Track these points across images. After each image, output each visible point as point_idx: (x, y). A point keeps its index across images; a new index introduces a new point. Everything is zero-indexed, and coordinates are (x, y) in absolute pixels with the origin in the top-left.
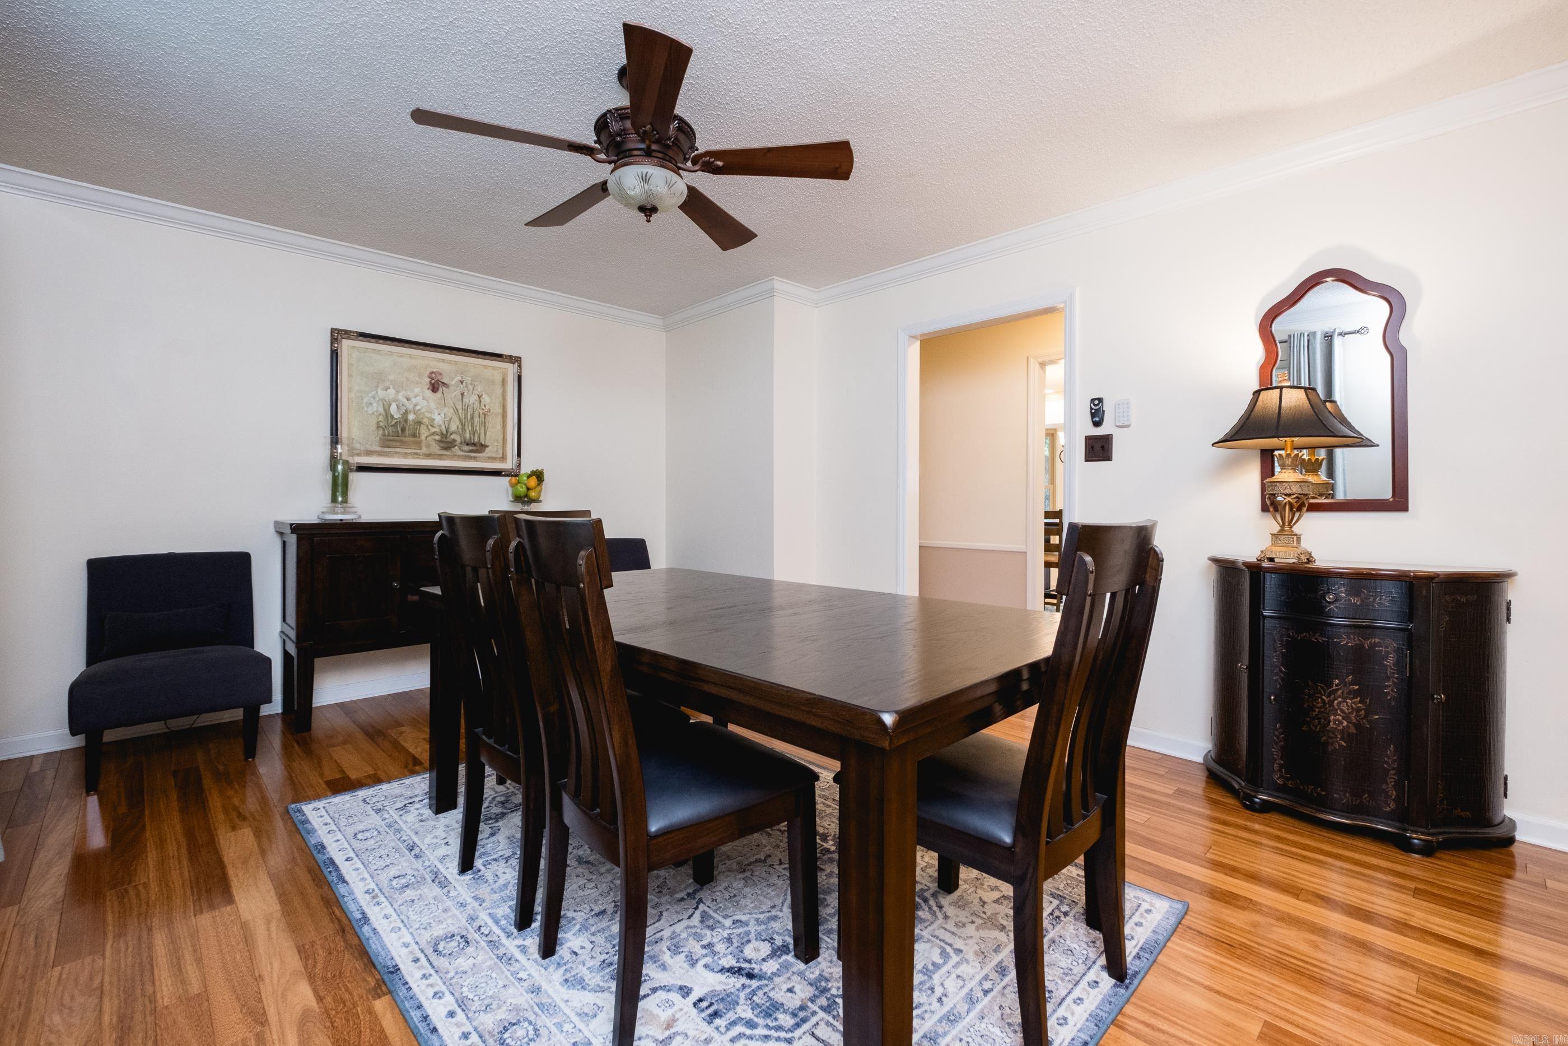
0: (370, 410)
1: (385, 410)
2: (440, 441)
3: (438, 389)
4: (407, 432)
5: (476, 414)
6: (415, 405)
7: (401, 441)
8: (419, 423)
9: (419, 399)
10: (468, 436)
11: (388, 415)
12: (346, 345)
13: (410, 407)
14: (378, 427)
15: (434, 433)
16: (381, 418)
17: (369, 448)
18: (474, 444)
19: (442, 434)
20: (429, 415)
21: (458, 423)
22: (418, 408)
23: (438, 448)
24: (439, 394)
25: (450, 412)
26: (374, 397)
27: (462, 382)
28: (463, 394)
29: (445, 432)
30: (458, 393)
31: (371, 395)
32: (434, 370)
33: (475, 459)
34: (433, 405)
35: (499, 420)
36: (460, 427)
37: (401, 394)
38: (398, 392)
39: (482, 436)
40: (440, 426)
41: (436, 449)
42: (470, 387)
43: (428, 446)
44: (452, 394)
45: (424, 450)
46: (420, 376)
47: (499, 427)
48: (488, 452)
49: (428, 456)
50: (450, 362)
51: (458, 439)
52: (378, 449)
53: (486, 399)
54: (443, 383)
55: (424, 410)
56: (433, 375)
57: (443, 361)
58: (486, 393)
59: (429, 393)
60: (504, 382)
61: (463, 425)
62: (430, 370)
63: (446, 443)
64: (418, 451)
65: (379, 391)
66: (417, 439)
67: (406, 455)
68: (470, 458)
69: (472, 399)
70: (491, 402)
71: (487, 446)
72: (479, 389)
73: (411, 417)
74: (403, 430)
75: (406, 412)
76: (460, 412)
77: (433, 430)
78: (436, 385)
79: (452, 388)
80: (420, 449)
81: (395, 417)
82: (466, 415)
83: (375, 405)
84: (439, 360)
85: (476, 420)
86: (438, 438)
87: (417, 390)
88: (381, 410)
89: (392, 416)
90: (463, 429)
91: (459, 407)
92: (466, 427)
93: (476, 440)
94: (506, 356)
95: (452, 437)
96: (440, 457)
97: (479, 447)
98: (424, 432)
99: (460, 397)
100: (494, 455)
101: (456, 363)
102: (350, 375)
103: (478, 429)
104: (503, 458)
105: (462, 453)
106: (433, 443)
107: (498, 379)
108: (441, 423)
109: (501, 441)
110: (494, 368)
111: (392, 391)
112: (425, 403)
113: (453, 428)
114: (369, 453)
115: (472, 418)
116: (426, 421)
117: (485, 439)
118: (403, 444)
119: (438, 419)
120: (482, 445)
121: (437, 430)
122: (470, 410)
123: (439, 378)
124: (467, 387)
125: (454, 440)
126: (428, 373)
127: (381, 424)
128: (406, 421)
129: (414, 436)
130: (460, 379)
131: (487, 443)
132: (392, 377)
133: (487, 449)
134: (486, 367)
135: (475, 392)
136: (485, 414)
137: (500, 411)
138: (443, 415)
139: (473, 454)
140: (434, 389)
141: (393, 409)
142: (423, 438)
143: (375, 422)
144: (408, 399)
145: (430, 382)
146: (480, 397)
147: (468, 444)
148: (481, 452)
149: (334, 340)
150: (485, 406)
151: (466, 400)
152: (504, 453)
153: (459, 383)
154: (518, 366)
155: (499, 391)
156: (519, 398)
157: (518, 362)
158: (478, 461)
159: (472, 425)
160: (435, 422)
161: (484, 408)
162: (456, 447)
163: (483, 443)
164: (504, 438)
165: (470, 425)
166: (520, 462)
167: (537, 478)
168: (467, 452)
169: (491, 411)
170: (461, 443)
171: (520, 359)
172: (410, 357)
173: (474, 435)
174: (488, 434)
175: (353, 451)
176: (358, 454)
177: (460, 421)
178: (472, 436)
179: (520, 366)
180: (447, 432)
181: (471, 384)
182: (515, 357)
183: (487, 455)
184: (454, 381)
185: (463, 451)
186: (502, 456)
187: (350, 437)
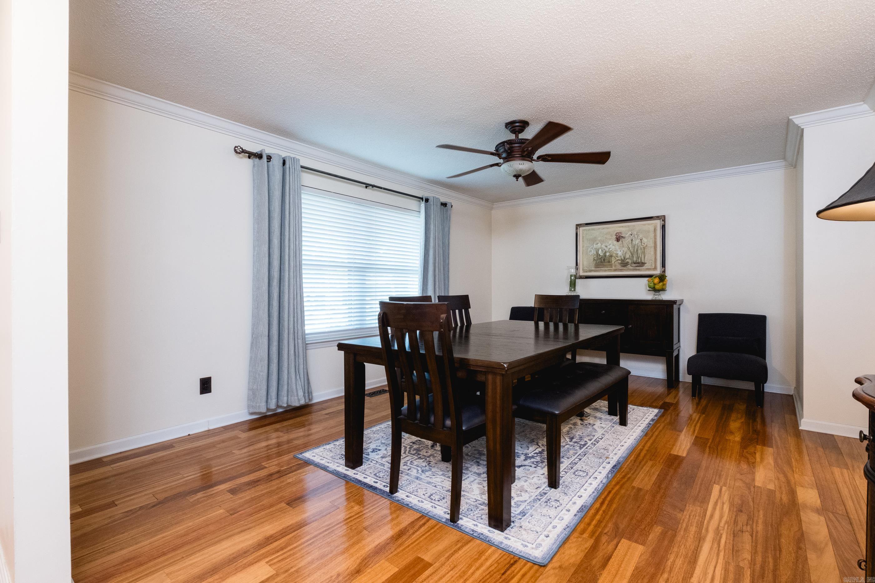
0: (591, 254)
1: (597, 252)
2: (621, 263)
3: (620, 240)
4: (606, 261)
5: (639, 248)
6: (609, 249)
7: (603, 265)
8: (611, 256)
9: (611, 246)
10: (635, 259)
11: (598, 254)
12: (581, 229)
13: (607, 250)
14: (594, 260)
15: (618, 260)
16: (595, 256)
17: (591, 269)
18: (638, 263)
19: (622, 259)
20: (615, 252)
21: (630, 254)
22: (610, 250)
23: (620, 266)
24: (620, 242)
25: (625, 249)
26: (592, 248)
27: (631, 235)
28: (632, 240)
29: (623, 259)
30: (630, 240)
32: (618, 232)
33: (639, 270)
34: (617, 247)
35: (653, 249)
36: (631, 255)
37: (603, 245)
38: (602, 244)
39: (643, 259)
40: (621, 256)
41: (619, 267)
42: (636, 236)
43: (615, 266)
44: (627, 241)
45: (614, 268)
46: (611, 236)
47: (652, 253)
48: (646, 266)
49: (615, 270)
50: (626, 227)
51: (630, 261)
52: (593, 269)
53: (645, 240)
54: (622, 237)
55: (613, 250)
56: (618, 234)
57: (622, 227)
58: (645, 237)
59: (615, 242)
60: (655, 230)
61: (632, 255)
62: (616, 232)
63: (624, 264)
64: (611, 269)
65: (594, 245)
66: (610, 263)
67: (605, 271)
68: (636, 270)
69: (637, 242)
70: (648, 241)
71: (646, 263)
72: (641, 236)
73: (608, 254)
74: (604, 260)
75: (606, 252)
76: (631, 248)
77: (617, 258)
78: (619, 238)
79: (626, 239)
80: (612, 267)
81: (601, 255)
82: (634, 250)
83: (593, 251)
84: (620, 227)
85: (639, 251)
86: (620, 262)
87: (610, 242)
88: (595, 253)
89: (600, 255)
90: (633, 256)
91: (630, 246)
92: (634, 255)
93: (639, 261)
94: (655, 217)
95: (627, 261)
96: (621, 270)
97: (642, 264)
98: (613, 260)
99: (631, 242)
100: (649, 267)
101: (629, 226)
102: (583, 241)
103: (640, 256)
104: (655, 268)
105: (632, 268)
106: (618, 264)
107: (652, 229)
108: (621, 255)
109: (654, 260)
110: (648, 224)
111: (599, 244)
112: (614, 247)
113: (627, 256)
114: (590, 271)
115: (637, 250)
116: (614, 255)
117: (644, 260)
118: (604, 266)
119: (620, 253)
120: (643, 263)
121: (619, 258)
122: (636, 247)
123: (620, 235)
124: (634, 236)
125: (628, 262)
126: (615, 234)
127: (595, 259)
128: (605, 256)
129: (609, 262)
130: (631, 233)
131: (645, 262)
132: (599, 239)
134: (644, 225)
135: (638, 238)
136: (644, 248)
137: (653, 245)
138: (622, 251)
139: (637, 268)
140: (618, 240)
141: (600, 252)
142: (613, 262)
143: (593, 258)
144: (606, 247)
145: (616, 238)
146: (641, 240)
147: (635, 263)
148: (642, 267)
149: (577, 228)
150: (644, 244)
151: (634, 242)
152: (655, 266)
153: (630, 235)
154: (663, 220)
155: (652, 235)
156: (664, 236)
157: (663, 218)
158: (640, 271)
159: (637, 254)
160: (619, 255)
161: (643, 245)
162: (629, 265)
163: (643, 262)
164: (655, 258)
165: (636, 254)
166: (665, 270)
167: (659, 278)
168: (634, 267)
169: (648, 246)
170: (631, 263)
171: (664, 216)
172: (607, 228)
173: (638, 258)
174: (646, 257)
175: (584, 271)
176: (586, 272)
177: (631, 253)
178: (637, 259)
179: (664, 220)
180: (624, 258)
181: (636, 235)
182: (661, 216)
183: (645, 268)
184: (628, 235)
185: (633, 267)
186: (654, 267)
187: (583, 265)
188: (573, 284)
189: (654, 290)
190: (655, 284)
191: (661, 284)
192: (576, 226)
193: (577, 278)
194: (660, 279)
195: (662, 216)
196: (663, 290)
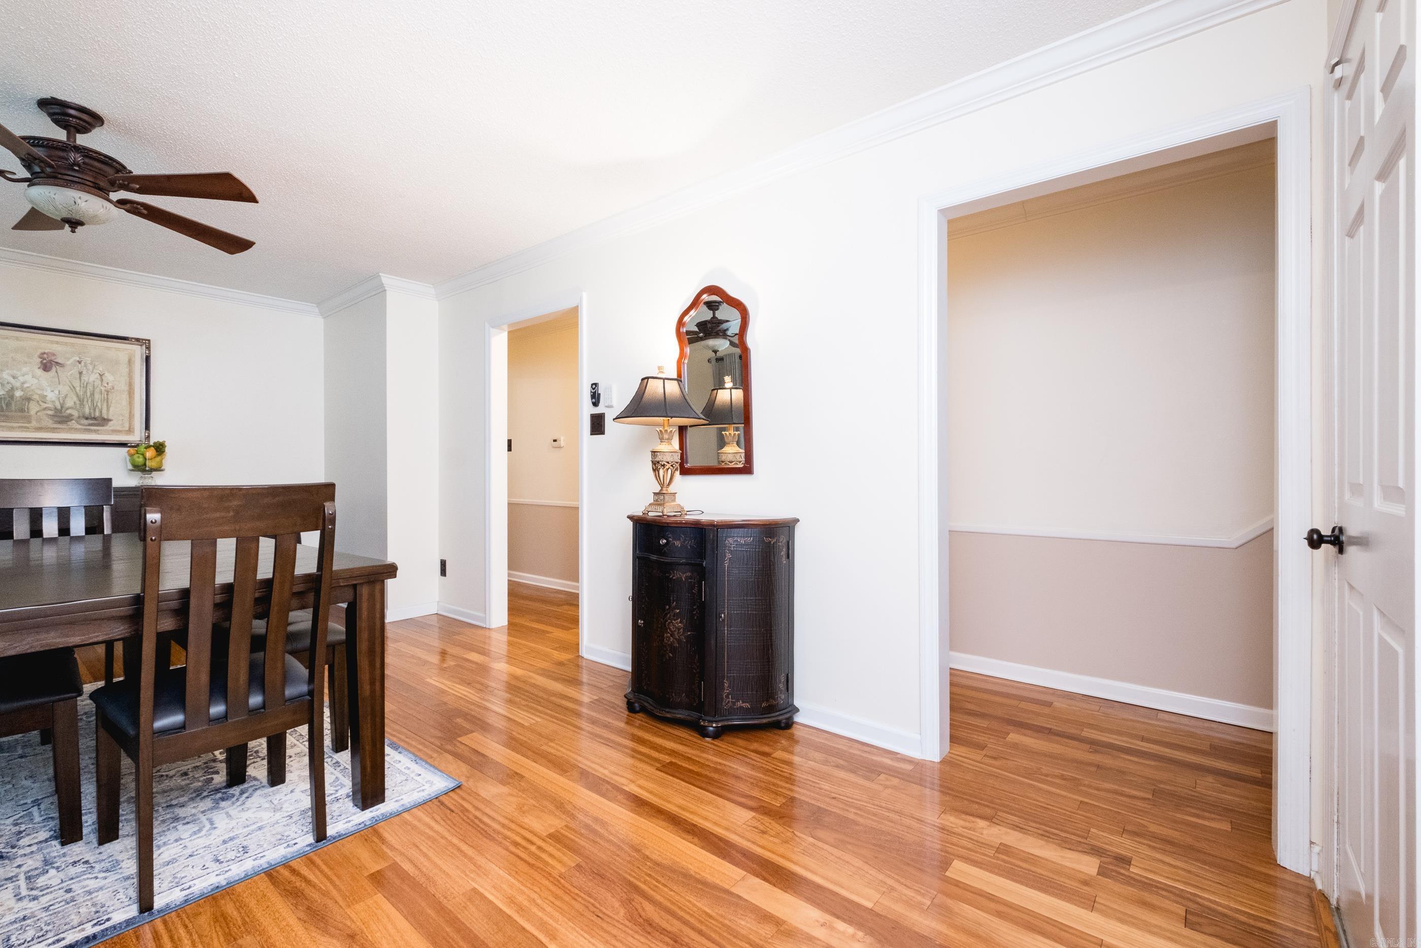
2: (53, 416)
3: (51, 368)
4: (13, 407)
5: (97, 390)
6: (23, 383)
7: (7, 416)
8: (28, 399)
9: (28, 378)
10: (87, 411)
13: (18, 384)
15: (45, 409)
18: (95, 419)
19: (56, 408)
20: (40, 392)
21: (75, 399)
22: (26, 385)
23: (51, 421)
24: (52, 373)
25: (65, 389)
27: (80, 362)
28: (81, 373)
29: (59, 407)
30: (75, 372)
32: (46, 351)
33: (96, 431)
34: (44, 383)
35: (125, 396)
36: (78, 402)
37: (6, 373)
38: (3, 371)
39: (104, 411)
40: (53, 402)
41: (50, 423)
42: (91, 367)
43: (39, 420)
44: (68, 374)
45: (34, 424)
46: (29, 357)
47: (125, 402)
48: (111, 426)
49: (39, 429)
50: (65, 344)
51: (75, 414)
53: (108, 377)
54: (57, 363)
55: (33, 388)
56: (45, 356)
57: (57, 343)
58: (109, 372)
59: (40, 372)
60: (130, 362)
61: (81, 402)
62: (43, 351)
63: (61, 417)
64: (26, 426)
66: (25, 414)
68: (89, 431)
69: (94, 377)
70: (116, 379)
71: (110, 420)
72: (100, 368)
73: (18, 394)
74: (8, 405)
75: (12, 389)
76: (78, 389)
77: (45, 405)
78: (48, 364)
79: (67, 367)
80: (30, 422)
82: (86, 392)
84: (52, 342)
85: (97, 396)
86: (50, 412)
87: (25, 369)
90: (82, 405)
91: (77, 384)
92: (85, 403)
93: (97, 414)
94: (130, 338)
95: (68, 412)
96: (53, 430)
97: (103, 421)
98: (34, 408)
99: (78, 376)
100: (118, 428)
101: (73, 345)
103: (99, 405)
104: (130, 431)
105: (80, 427)
106: (44, 417)
107: (123, 358)
108: (54, 399)
109: (127, 415)
110: (116, 349)
112: (35, 381)
113: (69, 403)
115: (92, 394)
116: (36, 397)
117: (108, 414)
119: (51, 396)
120: (104, 419)
121: (50, 405)
122: (90, 387)
123: (53, 358)
124: (85, 366)
125: (71, 415)
126: (39, 353)
128: (12, 397)
129: (22, 410)
130: (78, 359)
131: (110, 417)
133: (111, 423)
134: (106, 348)
135: (95, 371)
136: (108, 392)
137: (126, 388)
138: (57, 392)
139: (92, 428)
140: (46, 368)
142: (33, 412)
144: (14, 377)
145: (41, 362)
146: (101, 375)
147: (87, 419)
148: (103, 426)
150: (108, 384)
151: (85, 378)
152: (130, 426)
153: (78, 363)
154: (147, 348)
155: (124, 370)
156: (148, 376)
157: (144, 343)
158: (99, 434)
159: (92, 401)
160: (48, 398)
161: (106, 385)
162: (74, 421)
163: (106, 417)
164: (130, 412)
165: (90, 401)
166: (149, 434)
168: (86, 426)
169: (115, 388)
170: (79, 417)
171: (149, 341)
172: (17, 338)
173: (95, 410)
174: (111, 409)
177: (78, 396)
178: (92, 411)
179: (148, 348)
180: (62, 407)
181: (91, 364)
182: (143, 340)
183: (111, 428)
184: (71, 361)
185: (81, 424)
186: (127, 429)
189: (141, 469)
191: (159, 458)
194: (157, 451)
195: (146, 340)
196: (159, 469)
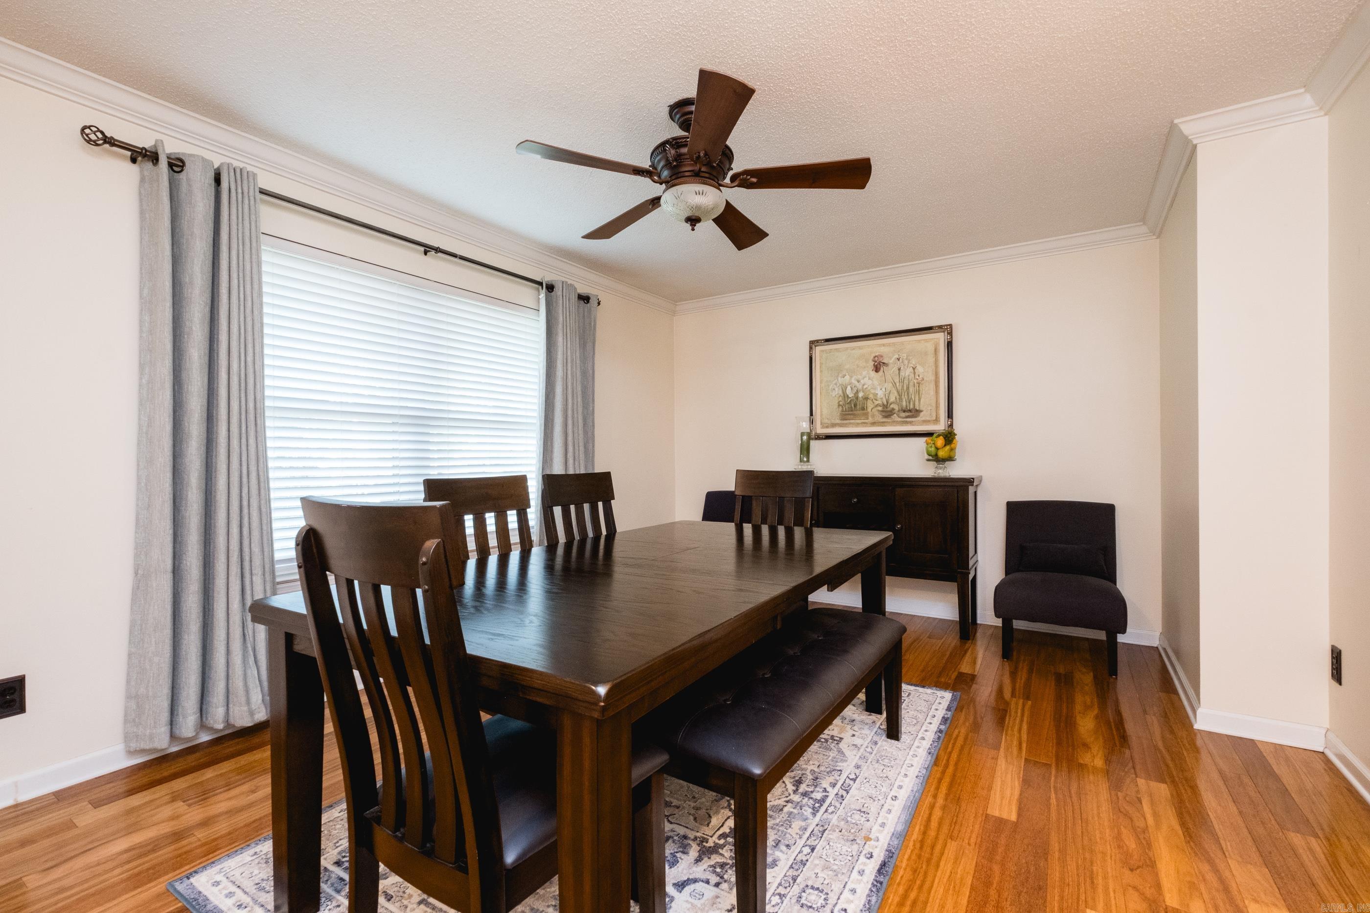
0: (834, 394)
1: (843, 393)
2: (882, 411)
3: (880, 369)
4: (858, 407)
5: (911, 384)
6: (864, 385)
7: (854, 414)
8: (866, 399)
9: (866, 379)
10: (904, 404)
11: (845, 396)
12: (818, 349)
13: (860, 387)
14: (839, 405)
15: (877, 406)
16: (841, 399)
17: (833, 421)
18: (910, 411)
19: (883, 405)
20: (873, 391)
21: (896, 394)
22: (865, 387)
23: (881, 416)
24: (881, 373)
25: (889, 386)
26: (836, 384)
27: (898, 359)
28: (899, 369)
29: (885, 403)
30: (895, 369)
31: (834, 382)
32: (877, 354)
33: (911, 423)
34: (876, 383)
35: (932, 386)
36: (898, 397)
37: (853, 378)
38: (851, 377)
39: (917, 403)
40: (882, 399)
41: (879, 418)
42: (906, 362)
43: (873, 416)
44: (890, 371)
45: (870, 420)
46: (867, 361)
47: (932, 393)
48: (922, 416)
49: (874, 424)
50: (889, 345)
51: (896, 407)
52: (838, 421)
53: (920, 369)
54: (884, 363)
55: (869, 388)
56: (876, 358)
57: (884, 345)
58: (920, 364)
59: (873, 374)
60: (936, 351)
61: (900, 395)
62: (874, 355)
63: (887, 412)
64: (866, 421)
65: (839, 379)
66: (865, 411)
67: (858, 425)
68: (907, 423)
69: (907, 372)
70: (925, 372)
71: (921, 411)
72: (913, 362)
73: (861, 395)
74: (855, 405)
75: (857, 392)
76: (898, 385)
77: (877, 402)
78: (878, 366)
79: (891, 366)
80: (868, 419)
81: (850, 396)
82: (903, 386)
83: (837, 389)
84: (880, 345)
85: (911, 389)
86: (880, 408)
87: (864, 373)
88: (841, 392)
89: (848, 396)
90: (901, 399)
91: (897, 381)
92: (903, 397)
93: (912, 407)
94: (936, 327)
95: (892, 406)
96: (882, 424)
97: (914, 413)
98: (870, 405)
99: (898, 371)
100: (928, 419)
101: (894, 344)
102: (821, 371)
103: (913, 397)
104: (937, 421)
105: (900, 419)
106: (877, 413)
107: (930, 347)
108: (882, 396)
109: (934, 405)
110: (926, 341)
111: (847, 377)
112: (870, 382)
113: (892, 399)
114: (834, 425)
115: (908, 388)
116: (871, 396)
117: (919, 405)
118: (855, 416)
119: (880, 394)
120: (917, 411)
121: (879, 402)
122: (906, 382)
123: (881, 359)
124: (903, 362)
125: (893, 409)
126: (872, 357)
127: (841, 403)
128: (857, 398)
129: (863, 409)
130: (897, 356)
131: (921, 409)
132: (847, 367)
133: (922, 414)
134: (919, 341)
135: (910, 365)
136: (919, 383)
137: (933, 378)
138: (884, 390)
139: (909, 420)
140: (877, 369)
141: (849, 391)
142: (869, 410)
143: (837, 402)
144: (858, 382)
145: (874, 364)
146: (914, 369)
147: (904, 411)
148: (916, 417)
149: (811, 348)
150: (919, 376)
151: (902, 374)
152: (936, 416)
153: (897, 360)
154: (948, 333)
155: (931, 360)
156: (950, 362)
157: (948, 329)
158: (913, 425)
159: (908, 394)
160: (878, 396)
161: (918, 377)
162: (895, 415)
163: (918, 409)
164: (937, 401)
165: (906, 394)
166: (952, 423)
167: (945, 438)
168: (904, 418)
169: (925, 379)
170: (899, 411)
171: (951, 325)
172: (860, 348)
173: (910, 403)
174: (922, 400)
175: (824, 426)
176: (827, 427)
177: (898, 392)
178: (908, 404)
179: (950, 333)
180: (887, 403)
181: (906, 359)
182: (945, 326)
183: (922, 419)
184: (893, 359)
185: (901, 417)
186: (935, 418)
187: (821, 415)
188: (805, 450)
189: (936, 458)
190: (937, 449)
191: (948, 447)
192: (810, 344)
193: (812, 439)
194: (946, 440)
195: (947, 325)
196: (950, 459)
